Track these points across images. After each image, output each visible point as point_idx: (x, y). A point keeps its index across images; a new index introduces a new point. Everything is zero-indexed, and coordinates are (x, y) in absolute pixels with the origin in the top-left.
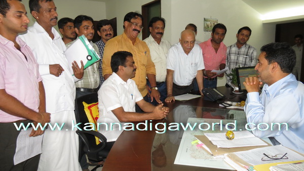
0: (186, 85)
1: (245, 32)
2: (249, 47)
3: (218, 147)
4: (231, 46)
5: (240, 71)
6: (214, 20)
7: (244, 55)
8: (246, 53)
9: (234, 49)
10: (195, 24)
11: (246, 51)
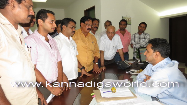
0: (110, 59)
1: (143, 25)
2: (146, 34)
3: (102, 97)
4: (135, 34)
5: (140, 50)
6: (129, 17)
7: (143, 39)
8: (144, 38)
9: (137, 36)
10: (110, 21)
11: (144, 36)
